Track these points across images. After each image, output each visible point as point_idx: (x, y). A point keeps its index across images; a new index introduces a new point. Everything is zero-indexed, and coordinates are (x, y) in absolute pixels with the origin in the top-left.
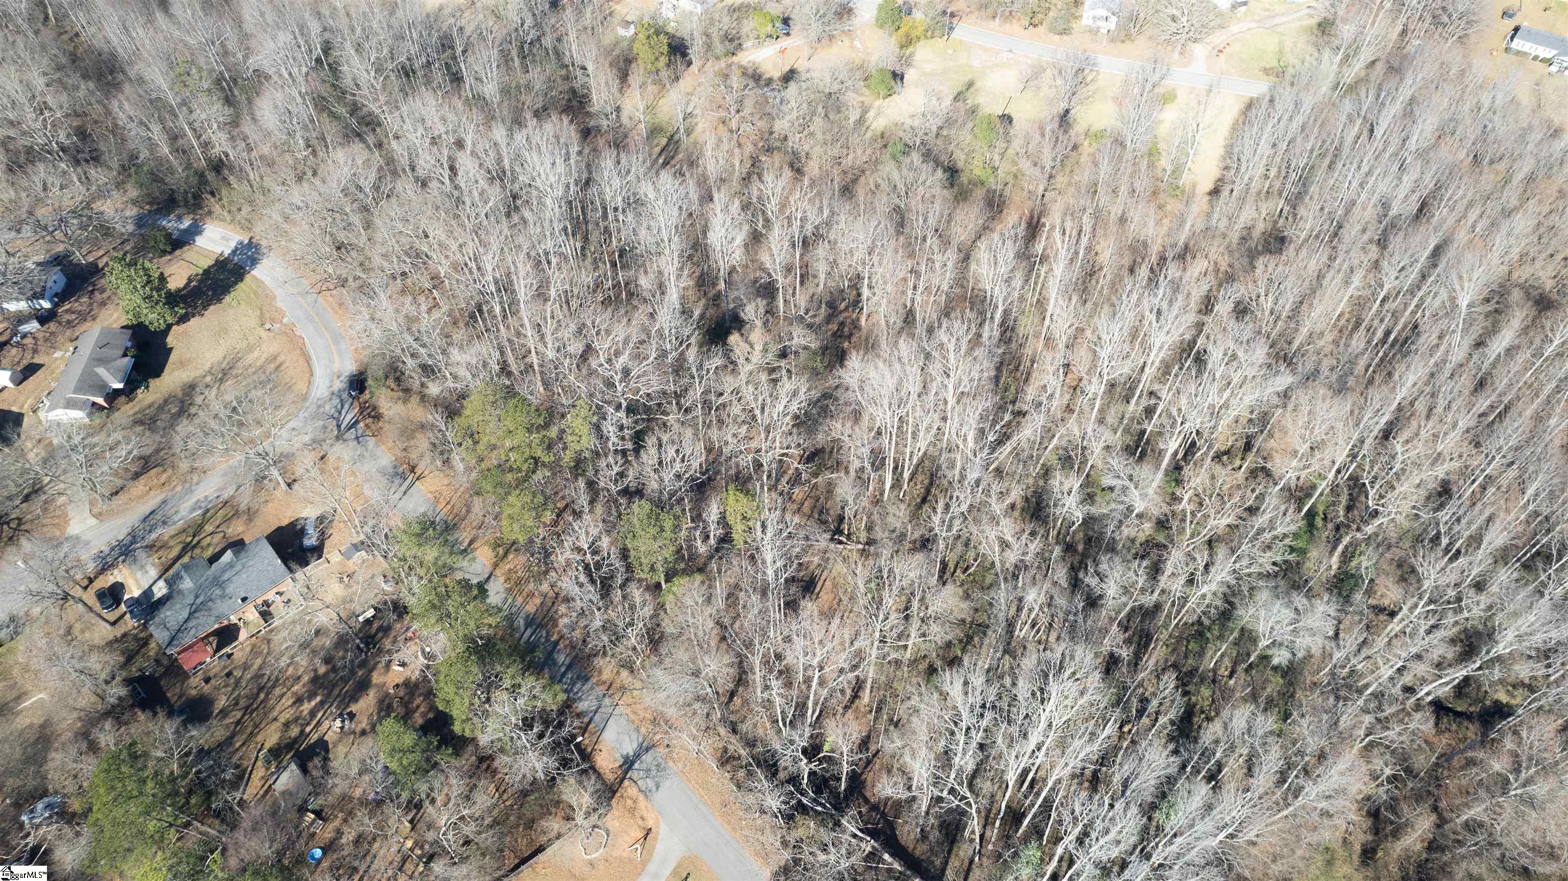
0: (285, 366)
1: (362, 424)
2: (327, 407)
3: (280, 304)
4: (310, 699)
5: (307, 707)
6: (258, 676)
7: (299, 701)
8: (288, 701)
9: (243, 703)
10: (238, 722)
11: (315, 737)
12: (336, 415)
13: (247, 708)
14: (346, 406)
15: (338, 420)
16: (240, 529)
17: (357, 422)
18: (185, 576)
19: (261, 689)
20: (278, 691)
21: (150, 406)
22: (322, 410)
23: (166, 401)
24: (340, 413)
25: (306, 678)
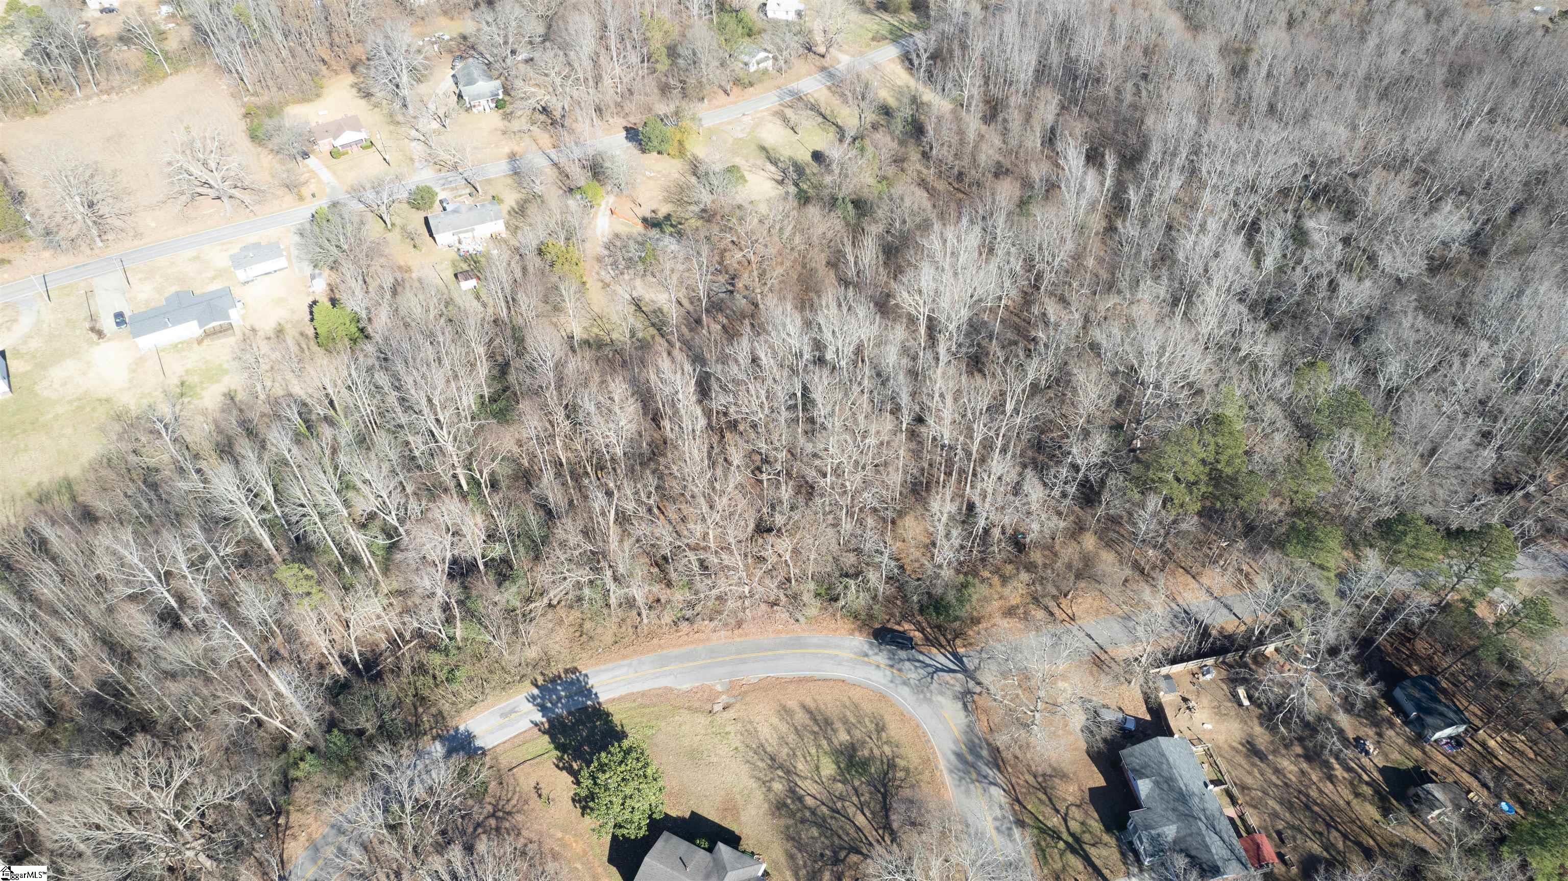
0: (809, 702)
1: (961, 651)
2: (914, 675)
3: (686, 686)
4: (1331, 768)
5: (1339, 772)
6: (1290, 807)
7: (1331, 778)
8: (1328, 788)
9: (1321, 827)
10: (1345, 836)
11: (1376, 775)
12: (930, 670)
13: (1328, 825)
14: (921, 658)
15: (937, 670)
16: (1072, 788)
17: (955, 655)
18: (1159, 830)
19: (1307, 807)
20: (1314, 793)
21: (791, 857)
22: (912, 681)
23: (790, 838)
24: (930, 666)
25: (1305, 766)
